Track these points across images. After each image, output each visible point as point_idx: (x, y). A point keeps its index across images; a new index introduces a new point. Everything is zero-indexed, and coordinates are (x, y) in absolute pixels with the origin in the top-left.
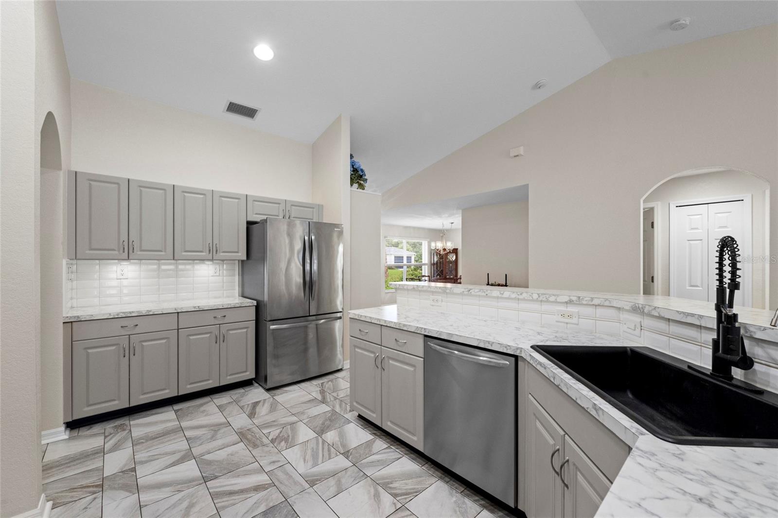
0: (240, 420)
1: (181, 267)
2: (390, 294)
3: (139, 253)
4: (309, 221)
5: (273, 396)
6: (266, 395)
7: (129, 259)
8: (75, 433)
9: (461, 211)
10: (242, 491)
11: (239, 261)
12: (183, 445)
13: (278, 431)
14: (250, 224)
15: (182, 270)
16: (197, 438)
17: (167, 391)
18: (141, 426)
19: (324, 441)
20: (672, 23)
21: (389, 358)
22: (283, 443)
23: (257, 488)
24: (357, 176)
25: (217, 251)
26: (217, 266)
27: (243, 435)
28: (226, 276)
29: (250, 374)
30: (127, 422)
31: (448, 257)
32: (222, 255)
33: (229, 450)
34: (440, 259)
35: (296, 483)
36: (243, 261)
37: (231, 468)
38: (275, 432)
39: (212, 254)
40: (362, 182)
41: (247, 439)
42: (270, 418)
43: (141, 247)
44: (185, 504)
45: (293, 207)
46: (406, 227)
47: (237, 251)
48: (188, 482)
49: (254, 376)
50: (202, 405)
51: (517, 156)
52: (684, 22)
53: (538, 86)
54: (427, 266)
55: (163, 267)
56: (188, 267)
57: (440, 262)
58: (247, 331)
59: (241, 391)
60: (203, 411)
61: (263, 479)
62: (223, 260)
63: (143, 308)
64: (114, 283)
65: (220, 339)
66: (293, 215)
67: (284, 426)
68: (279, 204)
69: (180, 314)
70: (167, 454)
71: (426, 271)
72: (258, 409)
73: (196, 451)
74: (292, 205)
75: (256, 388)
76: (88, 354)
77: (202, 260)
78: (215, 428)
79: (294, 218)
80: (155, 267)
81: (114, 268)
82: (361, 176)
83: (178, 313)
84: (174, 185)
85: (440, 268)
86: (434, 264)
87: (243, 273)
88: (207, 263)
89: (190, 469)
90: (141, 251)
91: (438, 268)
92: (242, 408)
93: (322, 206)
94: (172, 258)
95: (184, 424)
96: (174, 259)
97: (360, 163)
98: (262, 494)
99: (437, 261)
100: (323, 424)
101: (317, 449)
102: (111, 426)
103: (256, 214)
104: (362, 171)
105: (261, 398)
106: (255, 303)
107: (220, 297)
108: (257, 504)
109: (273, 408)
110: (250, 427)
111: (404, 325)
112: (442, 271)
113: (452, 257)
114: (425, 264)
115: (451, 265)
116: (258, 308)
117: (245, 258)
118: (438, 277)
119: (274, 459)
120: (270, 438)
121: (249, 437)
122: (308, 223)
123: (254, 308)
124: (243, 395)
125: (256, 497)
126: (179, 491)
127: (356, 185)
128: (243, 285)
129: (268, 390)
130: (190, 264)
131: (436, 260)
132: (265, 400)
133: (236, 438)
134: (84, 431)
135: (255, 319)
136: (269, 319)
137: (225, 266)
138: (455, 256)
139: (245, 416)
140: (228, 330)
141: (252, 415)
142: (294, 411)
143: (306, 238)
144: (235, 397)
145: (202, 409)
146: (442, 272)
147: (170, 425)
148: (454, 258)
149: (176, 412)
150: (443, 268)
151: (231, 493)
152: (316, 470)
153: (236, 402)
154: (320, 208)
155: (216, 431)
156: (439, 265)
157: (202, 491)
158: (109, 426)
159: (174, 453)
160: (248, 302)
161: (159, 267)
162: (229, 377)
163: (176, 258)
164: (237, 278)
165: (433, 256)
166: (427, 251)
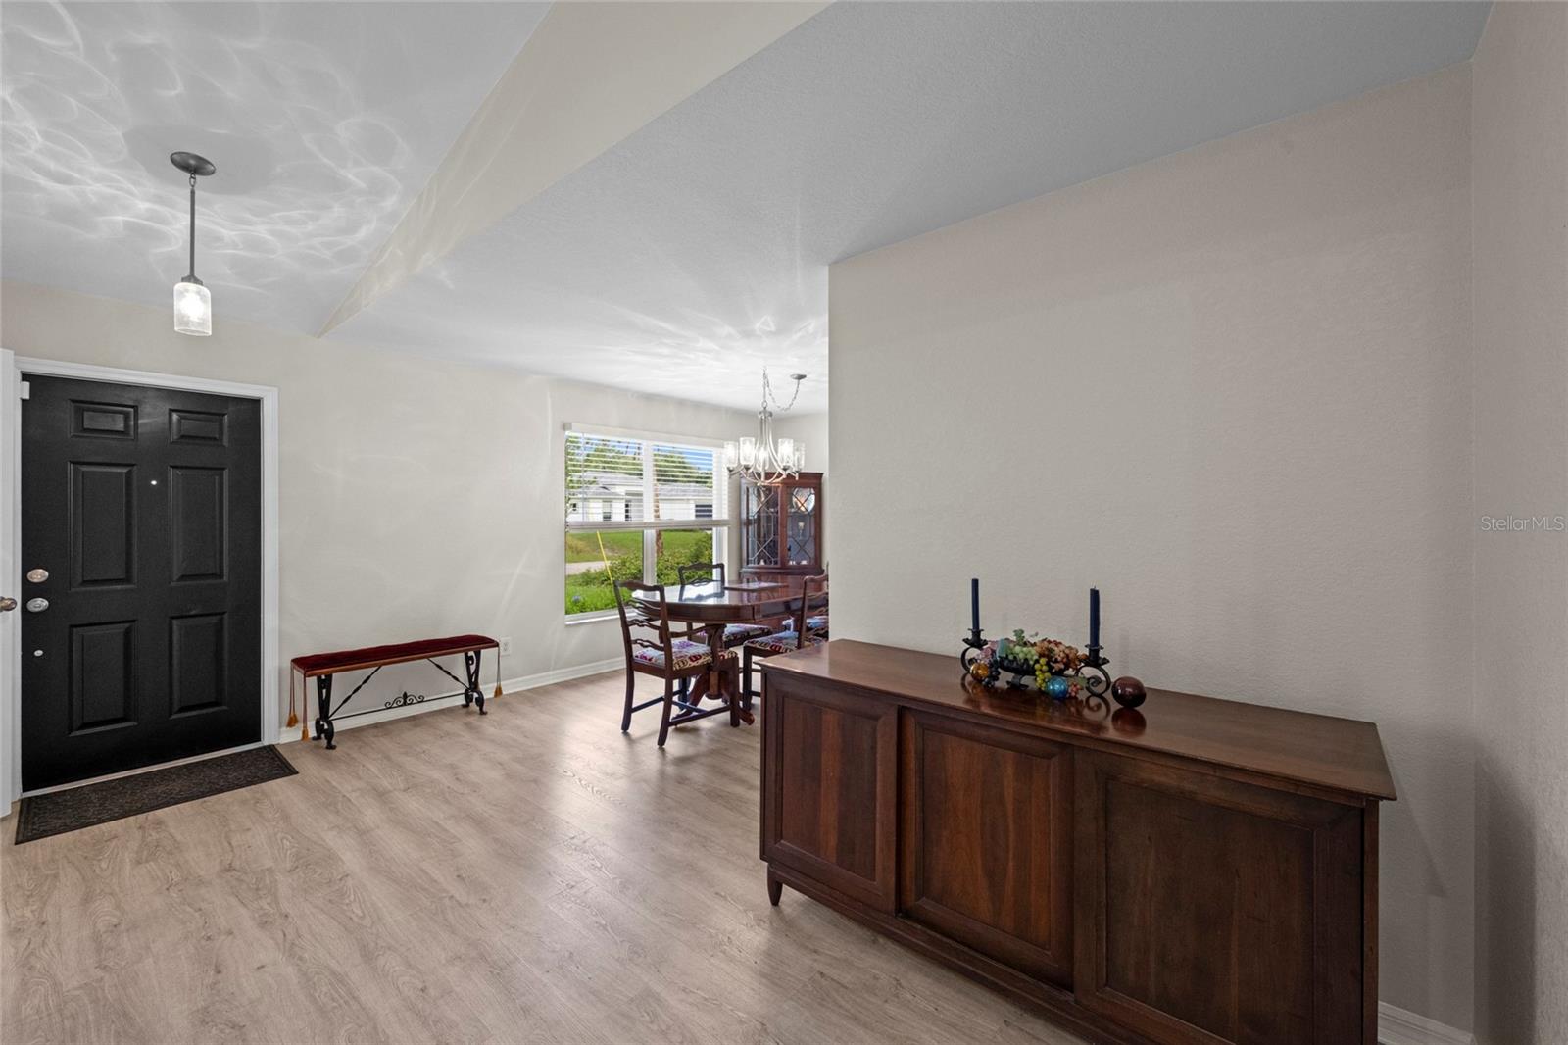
2: (583, 631)
31: (794, 499)
34: (768, 504)
54: (726, 529)
57: (769, 517)
85: (768, 535)
86: (748, 522)
91: (762, 536)
99: (759, 511)
112: (774, 543)
113: (806, 501)
114: (719, 523)
115: (801, 525)
118: (762, 563)
131: (754, 508)
138: (813, 497)
146: (773, 548)
148: (811, 504)
150: (777, 533)
156: (763, 522)
165: (744, 497)
166: (726, 473)
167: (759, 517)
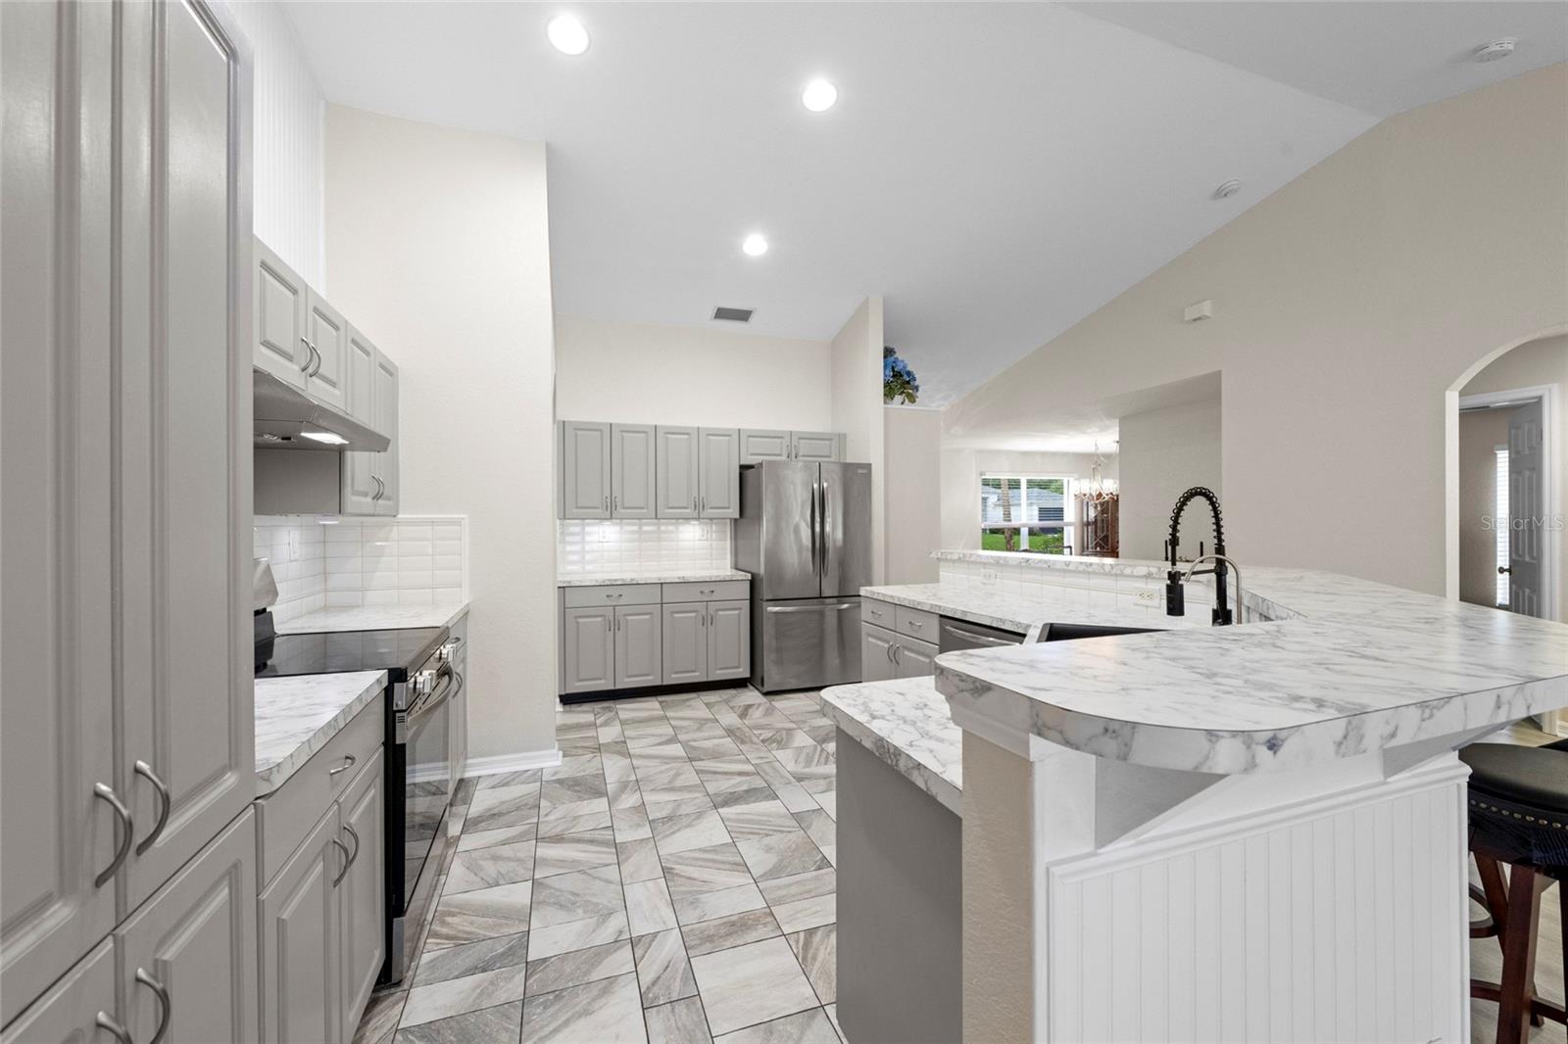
0: (730, 719)
1: (663, 528)
3: (623, 511)
4: (820, 459)
5: (770, 702)
6: (763, 699)
7: (611, 518)
8: (568, 707)
9: (1117, 421)
10: (726, 773)
11: (731, 519)
12: (670, 731)
13: (771, 734)
14: (744, 468)
15: (665, 532)
16: (682, 727)
17: (651, 678)
18: (627, 709)
19: (823, 750)
20: (1476, 51)
21: (905, 648)
22: (774, 745)
23: (740, 774)
24: (899, 382)
25: (703, 506)
26: (705, 527)
27: (730, 732)
28: (716, 540)
29: (743, 672)
30: (613, 706)
32: (709, 512)
33: (716, 741)
34: (1103, 512)
35: (782, 777)
36: (736, 520)
37: (716, 755)
38: (767, 734)
39: (698, 511)
40: (911, 391)
41: (735, 736)
42: (764, 721)
43: (623, 504)
44: (672, 773)
45: (802, 441)
46: (1025, 454)
47: (727, 505)
48: (676, 759)
49: (749, 676)
50: (687, 700)
51: (1199, 319)
52: (1498, 48)
53: (1221, 193)
54: (1073, 528)
55: (645, 528)
56: (671, 528)
57: (1103, 520)
58: (739, 615)
59: (732, 692)
60: (690, 706)
61: (749, 768)
62: (711, 519)
63: (628, 576)
64: (595, 547)
65: (708, 620)
66: (801, 453)
67: (779, 730)
68: (782, 437)
69: (664, 585)
70: (653, 735)
71: (1070, 536)
72: (750, 711)
73: (682, 737)
74: (800, 438)
75: (751, 690)
76: (578, 623)
77: (687, 519)
78: (702, 723)
79: (803, 456)
80: (636, 528)
81: (595, 529)
82: (908, 382)
83: (661, 584)
84: (656, 427)
85: (1103, 532)
86: (1088, 523)
87: (735, 537)
88: (693, 522)
89: (676, 750)
90: (624, 508)
91: (1099, 533)
92: (732, 708)
93: (845, 435)
94: (654, 516)
95: (669, 714)
96: (656, 518)
97: (906, 361)
98: (744, 778)
99: (1096, 517)
100: (827, 734)
101: (813, 755)
102: (600, 706)
103: (752, 454)
104: (909, 373)
105: (758, 701)
106: (749, 576)
107: (708, 569)
108: (740, 784)
109: (769, 712)
110: (739, 726)
111: (919, 603)
112: (1106, 537)
114: (1069, 524)
116: (753, 584)
117: (738, 516)
118: (1098, 549)
119: (762, 755)
120: (761, 738)
121: (738, 734)
122: (817, 464)
123: (748, 584)
124: (734, 696)
125: (739, 779)
126: (666, 763)
127: (898, 398)
128: (736, 553)
129: (767, 694)
130: (672, 524)
131: (1092, 514)
132: (760, 704)
133: (722, 732)
134: (575, 707)
135: (748, 597)
136: (766, 598)
137: (714, 526)
139: (735, 716)
140: (717, 610)
141: (743, 715)
142: (795, 718)
143: (816, 486)
144: (725, 697)
145: (688, 703)
146: (1106, 539)
147: (656, 713)
149: (661, 703)
150: (1108, 531)
151: (715, 773)
152: (807, 770)
153: (727, 702)
154: (841, 438)
155: (702, 725)
156: (1099, 524)
157: (687, 766)
158: (598, 706)
159: (661, 735)
160: (741, 575)
161: (640, 528)
162: (718, 672)
163: (659, 517)
164: (728, 544)
165: (1085, 508)
166: (1074, 497)
167: (1096, 520)
